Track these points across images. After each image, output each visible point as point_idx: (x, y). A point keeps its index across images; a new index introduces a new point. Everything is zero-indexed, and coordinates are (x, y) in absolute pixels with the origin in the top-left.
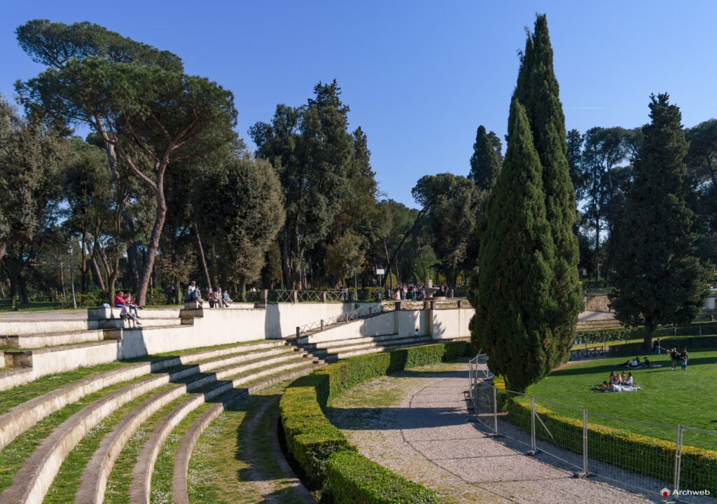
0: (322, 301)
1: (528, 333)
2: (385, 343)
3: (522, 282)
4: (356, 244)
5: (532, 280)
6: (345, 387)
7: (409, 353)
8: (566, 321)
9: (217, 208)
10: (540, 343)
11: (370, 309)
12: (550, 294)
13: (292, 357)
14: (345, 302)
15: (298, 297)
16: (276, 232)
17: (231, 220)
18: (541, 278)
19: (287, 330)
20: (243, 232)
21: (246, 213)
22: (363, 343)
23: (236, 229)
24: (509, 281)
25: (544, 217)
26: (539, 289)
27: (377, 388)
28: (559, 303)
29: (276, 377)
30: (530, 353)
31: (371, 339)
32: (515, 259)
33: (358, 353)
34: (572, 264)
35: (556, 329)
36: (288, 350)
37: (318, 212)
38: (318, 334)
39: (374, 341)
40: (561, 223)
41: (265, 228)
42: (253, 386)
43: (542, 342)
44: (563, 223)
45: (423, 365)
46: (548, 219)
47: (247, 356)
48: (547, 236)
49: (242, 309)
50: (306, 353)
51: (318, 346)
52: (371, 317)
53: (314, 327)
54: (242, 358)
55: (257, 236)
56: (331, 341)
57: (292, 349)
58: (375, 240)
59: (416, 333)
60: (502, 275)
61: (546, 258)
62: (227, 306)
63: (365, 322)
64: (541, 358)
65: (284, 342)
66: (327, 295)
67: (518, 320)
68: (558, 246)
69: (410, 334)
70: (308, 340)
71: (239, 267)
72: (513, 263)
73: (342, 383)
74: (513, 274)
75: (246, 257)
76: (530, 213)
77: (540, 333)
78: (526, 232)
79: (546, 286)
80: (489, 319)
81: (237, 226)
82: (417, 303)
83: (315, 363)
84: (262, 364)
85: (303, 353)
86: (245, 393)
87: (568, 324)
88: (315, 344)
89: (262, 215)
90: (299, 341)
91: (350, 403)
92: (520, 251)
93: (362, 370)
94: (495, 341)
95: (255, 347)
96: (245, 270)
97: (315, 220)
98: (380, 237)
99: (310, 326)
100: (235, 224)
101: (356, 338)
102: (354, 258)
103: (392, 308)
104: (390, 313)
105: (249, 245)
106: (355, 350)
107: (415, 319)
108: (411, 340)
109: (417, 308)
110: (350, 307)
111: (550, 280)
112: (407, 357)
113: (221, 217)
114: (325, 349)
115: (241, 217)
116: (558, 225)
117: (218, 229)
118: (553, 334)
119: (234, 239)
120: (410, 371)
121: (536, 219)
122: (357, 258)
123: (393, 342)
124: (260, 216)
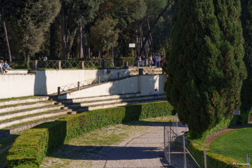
0: (81, 68)
1: (200, 93)
2: (129, 100)
3: (196, 57)
4: (112, 26)
5: (202, 56)
6: (84, 131)
7: (143, 107)
8: (230, 85)
9: (12, 2)
10: (209, 101)
11: (118, 74)
12: (217, 66)
13: (51, 109)
14: (99, 69)
15: (62, 65)
16: (53, 17)
17: (21, 10)
18: (209, 55)
19: (51, 90)
20: (29, 18)
21: (31, 5)
22: (111, 100)
23: (24, 16)
24: (187, 57)
25: (213, 12)
26: (208, 62)
27: (109, 133)
28: (225, 72)
29: (35, 123)
30: (202, 108)
31: (118, 97)
32: (191, 42)
33: (105, 107)
34: (235, 44)
35: (222, 91)
36: (50, 104)
37: (87, 2)
38: (74, 93)
39: (120, 98)
40: (227, 16)
41: (45, 15)
42: (14, 129)
43: (210, 100)
44: (228, 16)
45: (155, 117)
46: (216, 14)
47: (16, 107)
48: (214, 25)
49: (17, 74)
50: (63, 106)
51: (74, 101)
52: (118, 80)
53: (73, 87)
54: (12, 109)
55: (38, 21)
56: (86, 98)
57: (53, 103)
58: (131, 21)
59: (155, 92)
60: (183, 52)
61: (213, 41)
62: (6, 72)
63: (113, 84)
64: (211, 112)
65: (48, 98)
66: (84, 64)
67: (192, 84)
68: (224, 32)
69: (151, 93)
70: (66, 96)
71: (25, 43)
72: (190, 45)
73: (81, 128)
74: (190, 52)
75: (30, 35)
76: (200, 10)
77: (209, 93)
78: (199, 23)
79: (213, 60)
80: (174, 83)
81: (25, 14)
82: (157, 69)
83: (69, 113)
84: (27, 113)
85: (60, 106)
86: (7, 133)
87: (232, 87)
88: (71, 99)
89: (43, 6)
90: (59, 97)
91: (84, 142)
92: (194, 36)
93: (100, 119)
94: (179, 99)
95: (24, 101)
96: (29, 45)
97: (86, 8)
98: (135, 20)
99: (69, 86)
100: (24, 13)
101: (105, 96)
102: (111, 36)
103: (137, 73)
104: (135, 77)
105: (33, 27)
106: (103, 105)
107: (154, 82)
108: (151, 98)
109: (157, 73)
110: (103, 72)
111: (217, 56)
112: (141, 111)
113: (13, 8)
114: (79, 104)
115: (28, 8)
116: (224, 18)
117: (11, 17)
118: (220, 94)
119: (23, 23)
120: (143, 121)
121: (206, 14)
122: (112, 36)
123: (135, 99)
124: (41, 6)
